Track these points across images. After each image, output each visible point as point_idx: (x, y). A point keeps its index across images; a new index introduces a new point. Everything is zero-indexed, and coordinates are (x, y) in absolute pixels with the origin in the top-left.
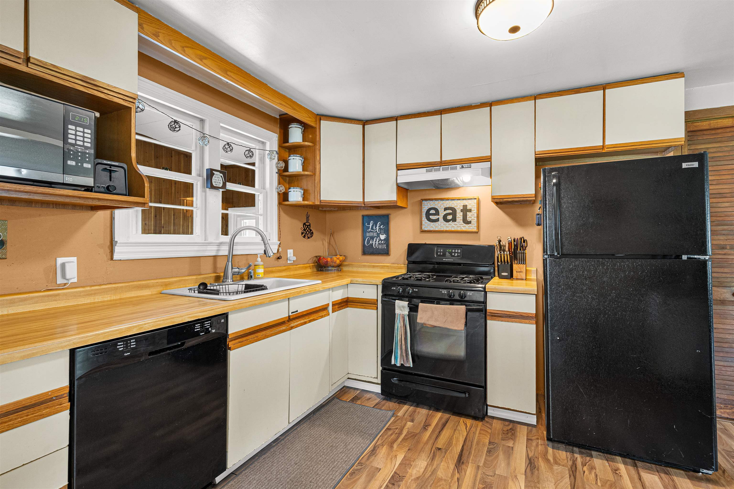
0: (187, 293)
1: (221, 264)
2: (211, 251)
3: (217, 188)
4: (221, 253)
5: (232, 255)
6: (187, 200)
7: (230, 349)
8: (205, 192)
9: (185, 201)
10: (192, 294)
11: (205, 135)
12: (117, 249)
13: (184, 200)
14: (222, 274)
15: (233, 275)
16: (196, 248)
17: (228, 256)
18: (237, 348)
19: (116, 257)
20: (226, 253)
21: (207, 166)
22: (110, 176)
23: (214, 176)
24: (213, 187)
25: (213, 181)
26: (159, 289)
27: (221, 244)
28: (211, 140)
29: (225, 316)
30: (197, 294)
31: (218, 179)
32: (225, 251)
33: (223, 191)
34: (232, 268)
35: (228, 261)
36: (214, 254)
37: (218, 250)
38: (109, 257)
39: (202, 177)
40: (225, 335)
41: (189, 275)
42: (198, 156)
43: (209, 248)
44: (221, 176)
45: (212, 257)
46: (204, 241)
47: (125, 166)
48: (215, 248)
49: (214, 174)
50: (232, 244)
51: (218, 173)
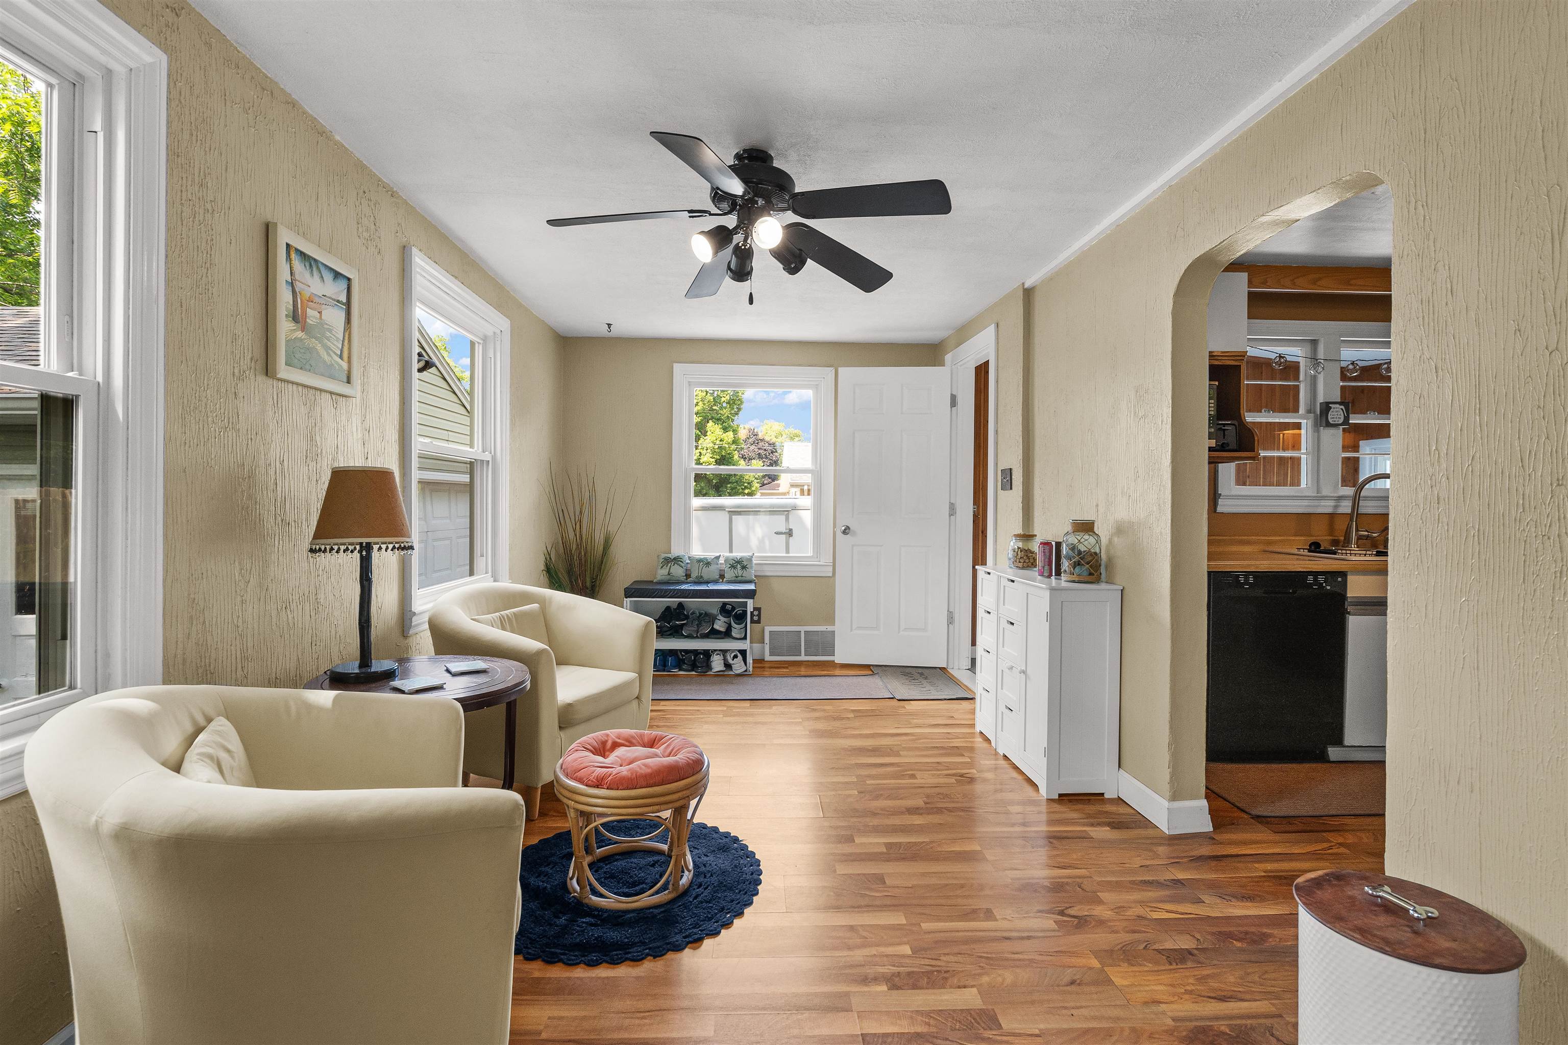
0: (1296, 551)
1: (1341, 526)
2: (1326, 507)
3: (1335, 426)
4: (1341, 510)
5: (1357, 514)
6: (1284, 434)
7: (1349, 613)
8: (1318, 431)
9: (1281, 435)
10: (1301, 552)
11: (1319, 360)
12: (1220, 501)
13: (1279, 434)
14: (1342, 538)
15: (1358, 539)
16: (1306, 503)
17: (1351, 515)
18: (1359, 615)
19: (1219, 509)
20: (1349, 511)
21: (1321, 399)
22: (1224, 434)
23: (1332, 410)
24: (1328, 425)
25: (1329, 417)
26: (1262, 547)
27: (1340, 498)
28: (1326, 364)
29: (1343, 574)
30: (1306, 552)
31: (1337, 414)
32: (1346, 507)
33: (1343, 428)
34: (1357, 530)
35: (1351, 520)
36: (1330, 510)
37: (1336, 507)
38: (1213, 510)
39: (1314, 412)
40: (1342, 597)
41: (1295, 536)
42: (1309, 387)
43: (1323, 503)
44: (1342, 409)
45: (1327, 515)
46: (1315, 495)
47: (1236, 423)
48: (1332, 503)
49: (1331, 408)
50: (1356, 500)
51: (1338, 406)
